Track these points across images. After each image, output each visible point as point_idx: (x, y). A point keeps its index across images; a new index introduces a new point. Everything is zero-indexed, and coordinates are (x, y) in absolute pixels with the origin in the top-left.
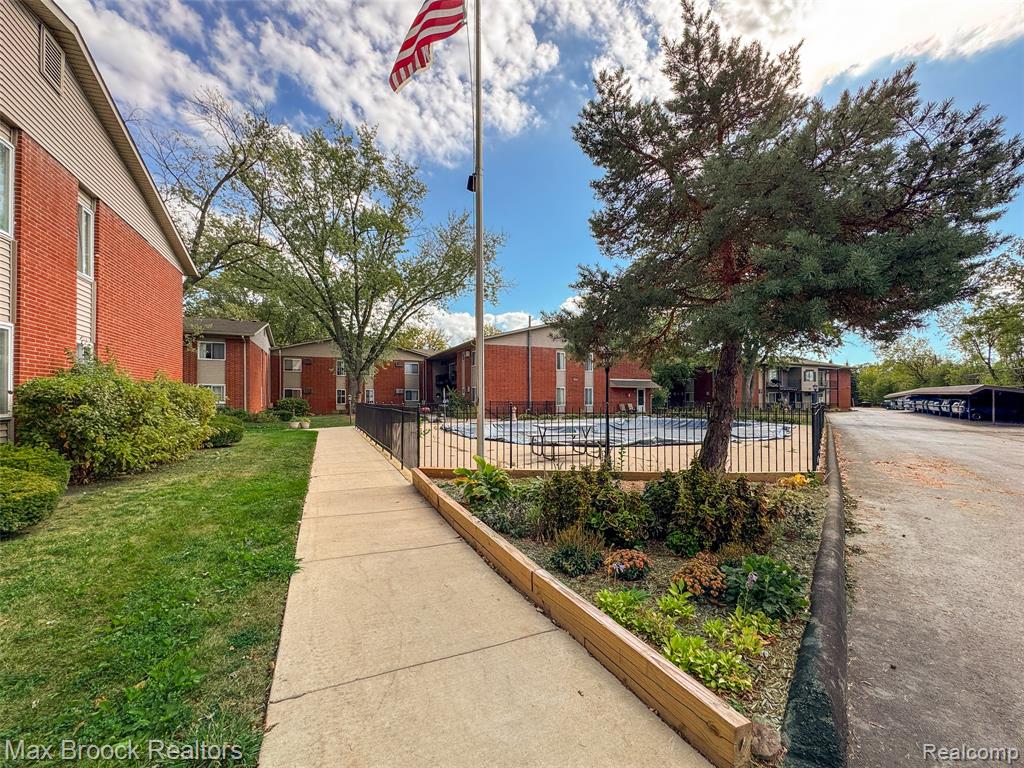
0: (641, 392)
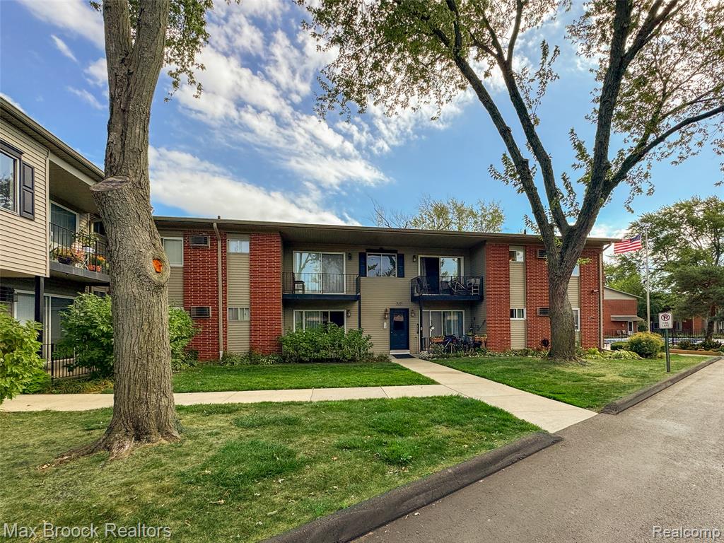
0: (630, 323)
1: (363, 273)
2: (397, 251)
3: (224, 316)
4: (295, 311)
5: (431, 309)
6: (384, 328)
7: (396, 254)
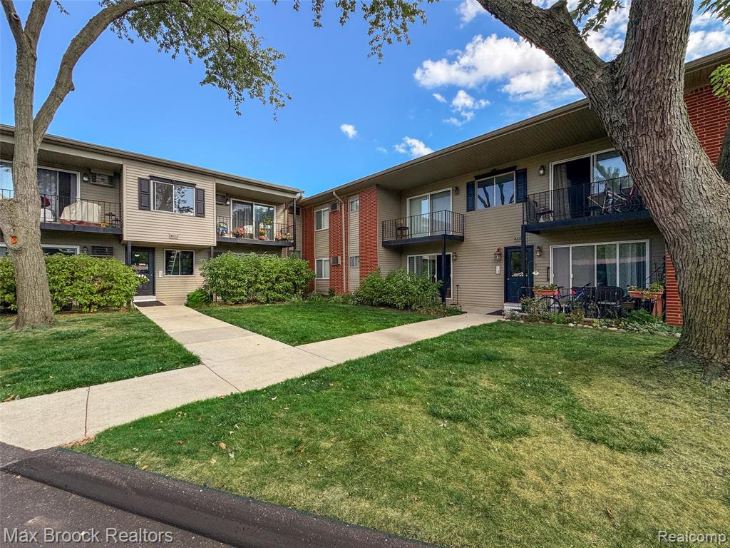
1: (471, 207)
2: (516, 167)
3: (347, 264)
4: (408, 256)
5: (571, 246)
6: (497, 273)
7: (514, 172)
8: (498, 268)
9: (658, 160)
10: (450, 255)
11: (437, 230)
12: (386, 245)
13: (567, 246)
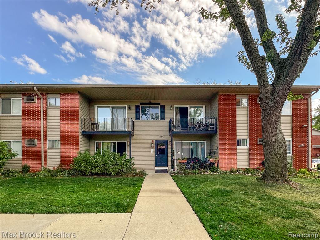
1: (138, 118)
2: (160, 103)
3: (45, 145)
4: (96, 142)
5: (182, 141)
6: (152, 152)
7: (159, 105)
8: (152, 150)
9: (276, 120)
10: (125, 143)
11: (117, 128)
12: (84, 134)
13: (181, 141)
